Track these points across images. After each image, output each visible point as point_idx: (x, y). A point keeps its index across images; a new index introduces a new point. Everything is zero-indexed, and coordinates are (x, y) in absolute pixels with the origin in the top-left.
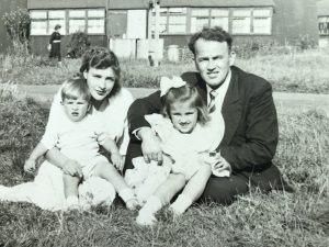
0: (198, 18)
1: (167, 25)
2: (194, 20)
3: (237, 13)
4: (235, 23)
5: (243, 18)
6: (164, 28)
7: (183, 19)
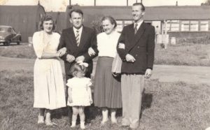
0: (185, 24)
1: (170, 28)
2: (183, 26)
3: (202, 22)
4: (202, 27)
5: (205, 25)
6: (168, 29)
7: (178, 25)
